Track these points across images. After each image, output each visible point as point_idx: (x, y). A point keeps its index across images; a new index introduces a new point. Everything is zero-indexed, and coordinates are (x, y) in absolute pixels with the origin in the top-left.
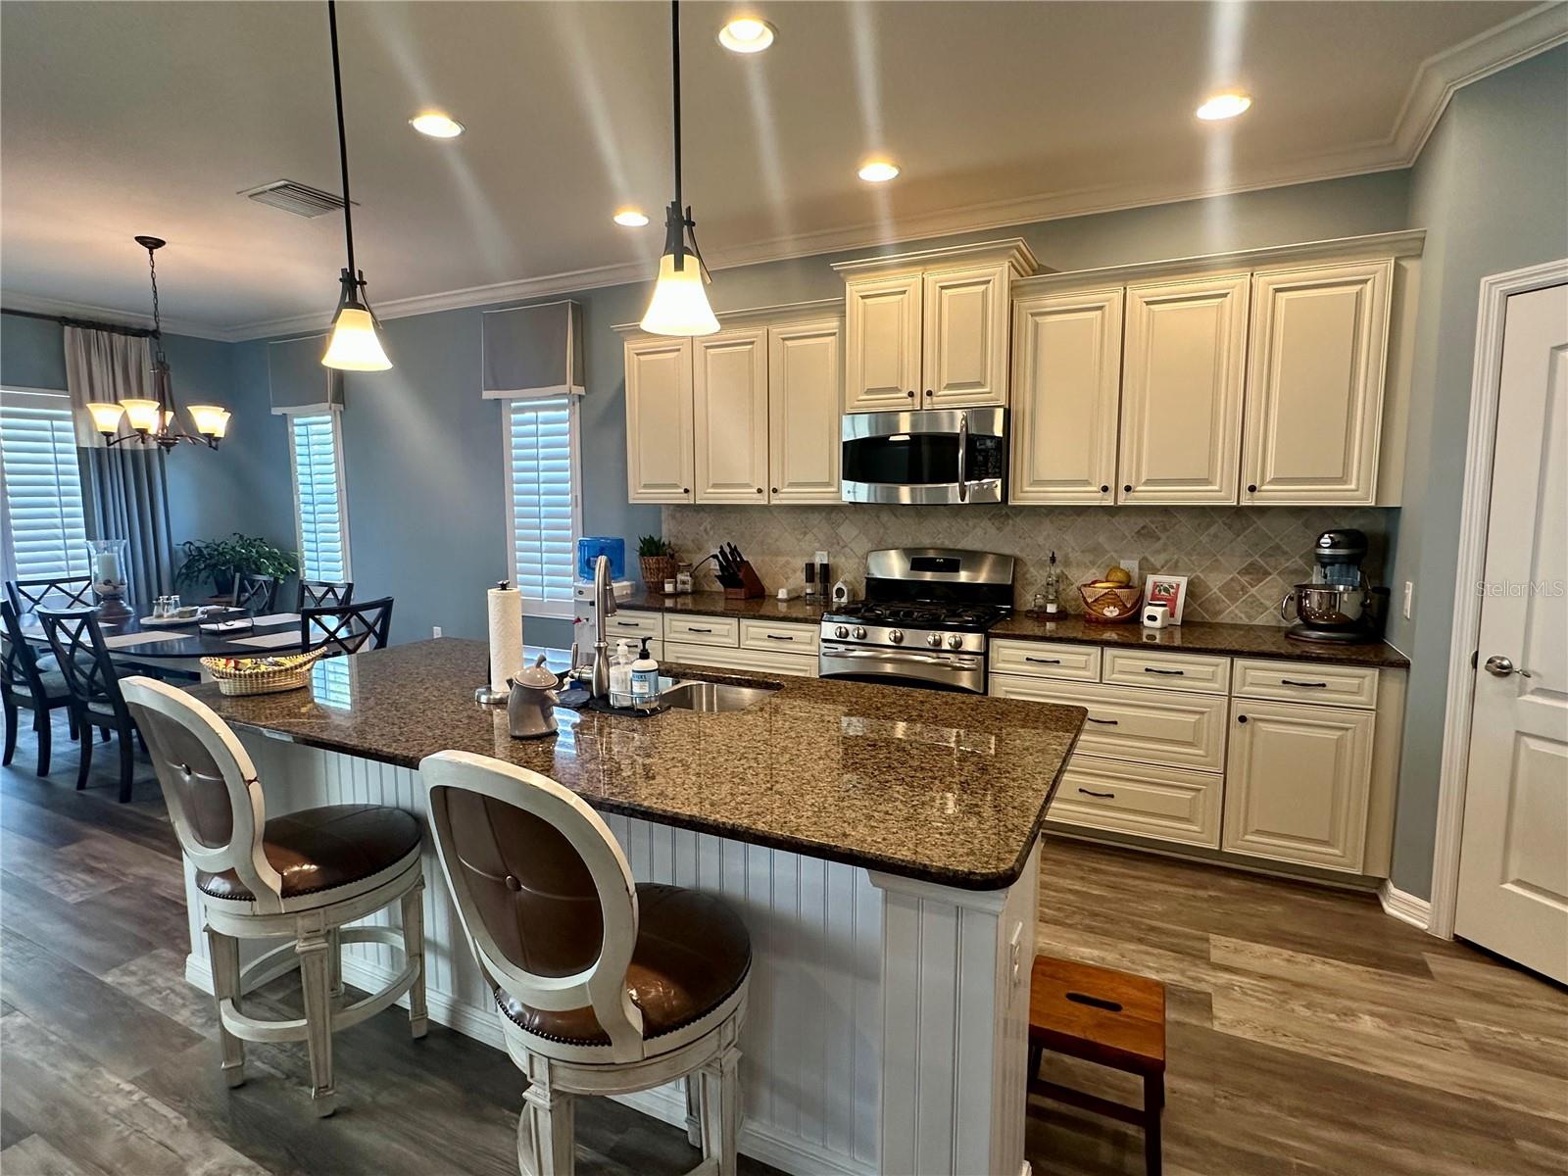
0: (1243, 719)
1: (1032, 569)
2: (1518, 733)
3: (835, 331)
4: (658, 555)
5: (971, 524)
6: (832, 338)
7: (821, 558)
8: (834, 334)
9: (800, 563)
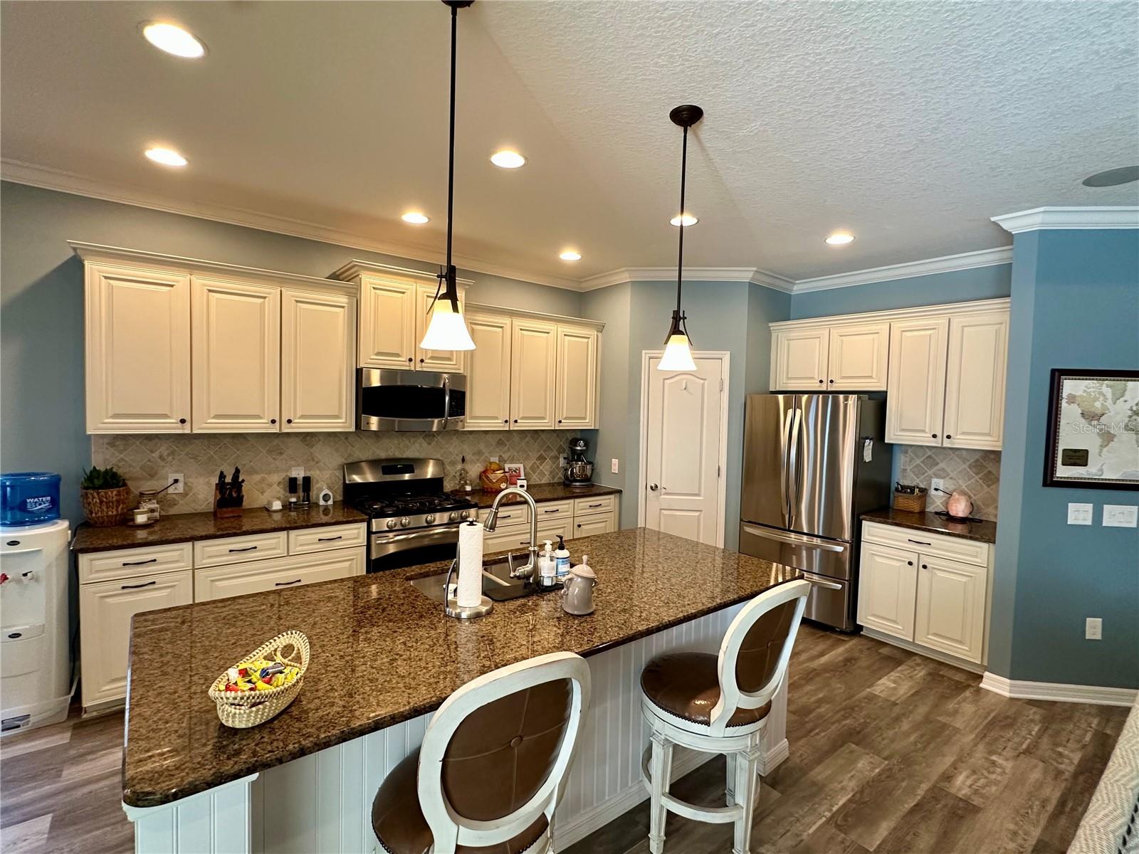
0: (579, 526)
1: (447, 467)
2: (661, 509)
3: (344, 305)
4: (118, 486)
5: (412, 442)
6: (342, 309)
7: (299, 473)
8: (343, 307)
9: (276, 478)
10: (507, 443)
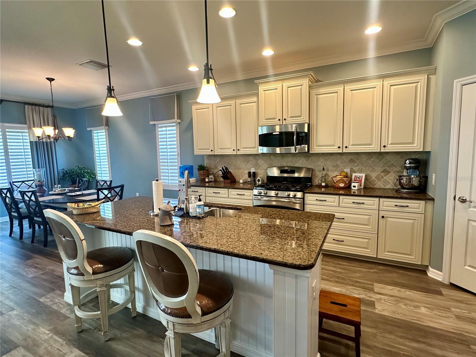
0: (383, 217)
1: (317, 172)
2: (469, 220)
3: (255, 101)
4: (203, 170)
5: (298, 159)
7: (253, 170)
8: (256, 102)
9: (246, 172)
10: (358, 162)
